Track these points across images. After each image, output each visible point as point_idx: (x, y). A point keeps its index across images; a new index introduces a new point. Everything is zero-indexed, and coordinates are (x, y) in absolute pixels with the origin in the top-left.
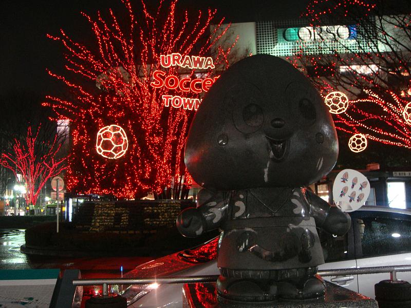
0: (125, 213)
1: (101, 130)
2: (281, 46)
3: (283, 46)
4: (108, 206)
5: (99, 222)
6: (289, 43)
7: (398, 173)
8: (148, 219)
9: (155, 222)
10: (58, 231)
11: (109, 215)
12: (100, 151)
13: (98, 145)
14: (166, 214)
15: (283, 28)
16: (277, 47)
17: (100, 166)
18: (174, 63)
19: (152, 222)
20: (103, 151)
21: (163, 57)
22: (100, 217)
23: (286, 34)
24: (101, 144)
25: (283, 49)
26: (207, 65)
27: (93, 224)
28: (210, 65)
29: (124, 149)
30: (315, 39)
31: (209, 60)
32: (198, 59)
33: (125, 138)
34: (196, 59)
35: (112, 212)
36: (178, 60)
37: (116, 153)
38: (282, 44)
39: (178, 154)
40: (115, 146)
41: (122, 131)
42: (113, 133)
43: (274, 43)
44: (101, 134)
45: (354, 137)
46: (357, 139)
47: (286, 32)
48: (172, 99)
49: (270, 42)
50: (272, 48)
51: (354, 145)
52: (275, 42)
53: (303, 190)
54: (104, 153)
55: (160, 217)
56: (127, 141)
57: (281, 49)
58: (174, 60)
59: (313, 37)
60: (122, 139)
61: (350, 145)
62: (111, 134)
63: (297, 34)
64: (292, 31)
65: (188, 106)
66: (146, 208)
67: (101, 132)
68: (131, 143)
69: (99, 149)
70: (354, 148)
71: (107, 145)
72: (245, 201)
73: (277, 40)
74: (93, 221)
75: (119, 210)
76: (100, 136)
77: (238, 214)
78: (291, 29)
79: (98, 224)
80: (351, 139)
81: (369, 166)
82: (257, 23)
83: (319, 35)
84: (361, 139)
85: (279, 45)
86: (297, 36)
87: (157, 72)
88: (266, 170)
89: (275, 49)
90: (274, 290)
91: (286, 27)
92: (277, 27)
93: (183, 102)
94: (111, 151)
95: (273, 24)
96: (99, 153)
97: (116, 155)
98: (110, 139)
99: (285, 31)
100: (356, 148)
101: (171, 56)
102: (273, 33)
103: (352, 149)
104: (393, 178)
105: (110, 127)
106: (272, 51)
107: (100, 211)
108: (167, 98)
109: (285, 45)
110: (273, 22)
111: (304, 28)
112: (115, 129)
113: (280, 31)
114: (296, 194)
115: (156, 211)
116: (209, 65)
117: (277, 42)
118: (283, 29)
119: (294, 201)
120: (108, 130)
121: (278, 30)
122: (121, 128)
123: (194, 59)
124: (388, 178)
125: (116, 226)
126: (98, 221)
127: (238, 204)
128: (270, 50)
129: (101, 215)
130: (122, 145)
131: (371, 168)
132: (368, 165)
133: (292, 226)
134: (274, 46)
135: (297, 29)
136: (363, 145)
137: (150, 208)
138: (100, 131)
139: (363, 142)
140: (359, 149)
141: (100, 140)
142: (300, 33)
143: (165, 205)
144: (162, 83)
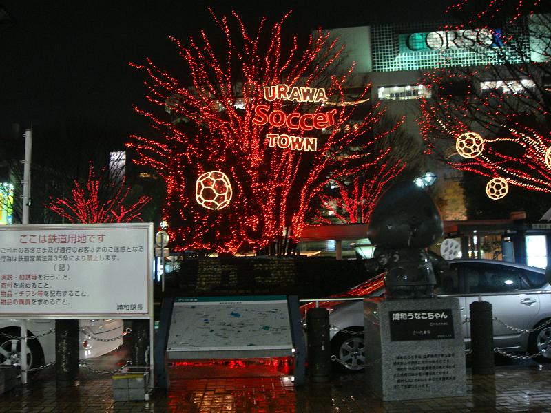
0: (233, 271)
1: (201, 177)
2: (403, 57)
3: (407, 57)
4: (213, 263)
5: (205, 281)
6: (414, 52)
7: (538, 225)
8: (259, 278)
9: (267, 281)
10: (163, 290)
11: (215, 273)
12: (201, 201)
13: (198, 194)
14: (278, 272)
15: (407, 33)
16: (398, 59)
17: (201, 217)
18: (280, 96)
19: (263, 280)
20: (204, 200)
21: (267, 89)
22: (206, 276)
23: (410, 42)
24: (201, 193)
25: (407, 60)
26: (318, 97)
27: (198, 283)
28: (323, 97)
29: (228, 199)
30: (448, 48)
31: (321, 91)
32: (308, 90)
33: (228, 186)
34: (305, 91)
35: (218, 270)
36: (284, 93)
37: (219, 203)
38: (405, 55)
39: (282, 201)
40: (218, 195)
41: (225, 178)
42: (214, 180)
43: (394, 53)
44: (202, 181)
45: (493, 181)
46: (496, 183)
47: (411, 38)
48: (278, 138)
49: (389, 52)
50: (391, 60)
51: (492, 191)
52: (396, 52)
53: (426, 249)
54: (206, 203)
55: (272, 275)
56: (231, 190)
57: (404, 60)
58: (280, 92)
59: (445, 45)
60: (225, 188)
61: (487, 191)
62: (212, 181)
63: (424, 40)
64: (417, 37)
65: (297, 146)
66: (255, 266)
67: (201, 179)
68: (236, 191)
69: (200, 199)
70: (493, 195)
71: (208, 194)
72: (399, 254)
73: (398, 49)
74: (198, 279)
75: (226, 267)
76: (200, 184)
77: (395, 261)
78: (417, 34)
79: (204, 283)
80: (490, 183)
81: (513, 215)
82: (372, 27)
83: (453, 41)
84: (500, 184)
85: (401, 55)
86: (425, 43)
87: (260, 107)
88: (409, 241)
89: (396, 60)
90: (413, 295)
91: (410, 33)
92: (398, 32)
93: (291, 141)
94: (214, 201)
95: (393, 28)
96: (200, 203)
97: (219, 205)
98: (212, 187)
99: (409, 37)
100: (494, 194)
101: (277, 87)
102: (393, 41)
103: (490, 195)
104: (532, 231)
105: (210, 173)
106: (392, 63)
107: (205, 269)
108: (273, 137)
109: (408, 55)
110: (392, 25)
111: (434, 33)
112: (216, 176)
113: (402, 37)
114: (423, 251)
115: (267, 268)
116: (320, 97)
117: (398, 52)
118: (407, 35)
119: (422, 254)
120: (209, 177)
121: (400, 36)
122: (224, 175)
123: (303, 90)
124: (528, 231)
125: (224, 285)
126: (204, 279)
127: (395, 256)
128: (390, 62)
129: (206, 273)
130: (225, 194)
131: (515, 216)
132: (512, 213)
133: (421, 266)
134: (395, 56)
135: (424, 34)
136: (504, 191)
137: (261, 265)
138: (199, 178)
139: (503, 187)
140: (498, 196)
141: (200, 188)
142: (428, 40)
143: (277, 262)
144: (265, 119)
